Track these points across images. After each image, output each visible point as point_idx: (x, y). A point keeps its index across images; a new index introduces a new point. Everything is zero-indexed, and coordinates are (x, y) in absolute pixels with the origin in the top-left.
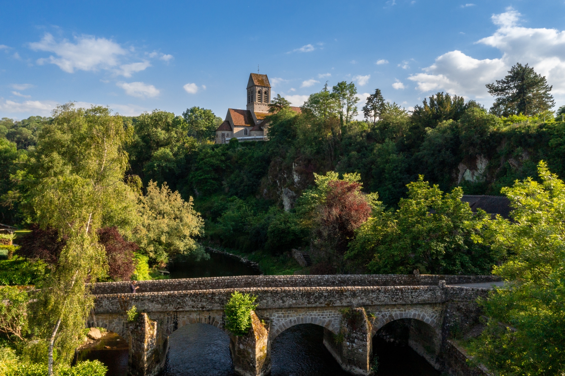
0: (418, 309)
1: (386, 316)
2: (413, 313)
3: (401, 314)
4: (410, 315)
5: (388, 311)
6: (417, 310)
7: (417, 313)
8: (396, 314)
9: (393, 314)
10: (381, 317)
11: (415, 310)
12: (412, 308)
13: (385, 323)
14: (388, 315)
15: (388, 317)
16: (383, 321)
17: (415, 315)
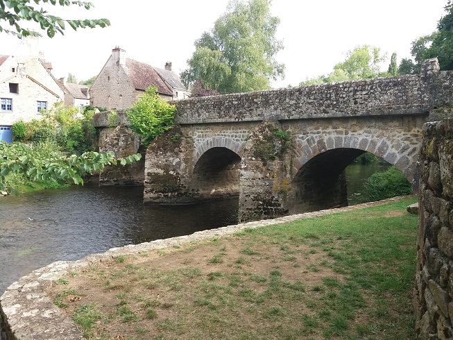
0: (373, 130)
1: (314, 142)
2: (360, 139)
3: (339, 139)
4: (355, 143)
5: (318, 133)
6: (370, 133)
7: (370, 139)
8: (330, 139)
9: (326, 138)
10: (306, 143)
11: (366, 132)
12: (361, 128)
13: (313, 155)
14: (316, 140)
15: (316, 144)
16: (309, 151)
17: (364, 142)
